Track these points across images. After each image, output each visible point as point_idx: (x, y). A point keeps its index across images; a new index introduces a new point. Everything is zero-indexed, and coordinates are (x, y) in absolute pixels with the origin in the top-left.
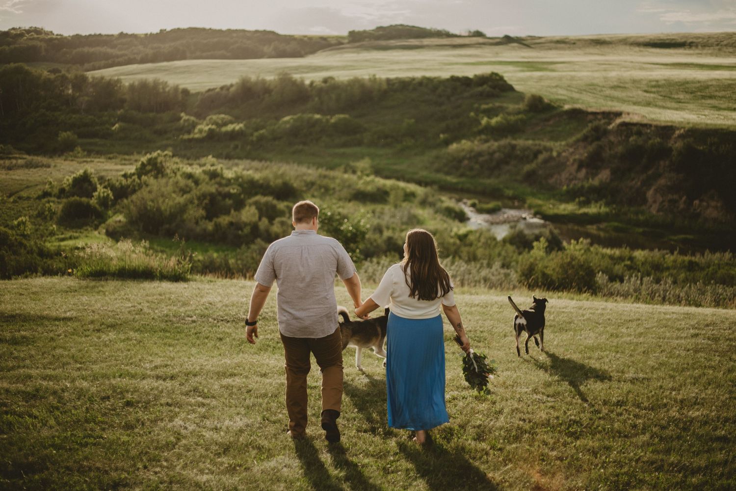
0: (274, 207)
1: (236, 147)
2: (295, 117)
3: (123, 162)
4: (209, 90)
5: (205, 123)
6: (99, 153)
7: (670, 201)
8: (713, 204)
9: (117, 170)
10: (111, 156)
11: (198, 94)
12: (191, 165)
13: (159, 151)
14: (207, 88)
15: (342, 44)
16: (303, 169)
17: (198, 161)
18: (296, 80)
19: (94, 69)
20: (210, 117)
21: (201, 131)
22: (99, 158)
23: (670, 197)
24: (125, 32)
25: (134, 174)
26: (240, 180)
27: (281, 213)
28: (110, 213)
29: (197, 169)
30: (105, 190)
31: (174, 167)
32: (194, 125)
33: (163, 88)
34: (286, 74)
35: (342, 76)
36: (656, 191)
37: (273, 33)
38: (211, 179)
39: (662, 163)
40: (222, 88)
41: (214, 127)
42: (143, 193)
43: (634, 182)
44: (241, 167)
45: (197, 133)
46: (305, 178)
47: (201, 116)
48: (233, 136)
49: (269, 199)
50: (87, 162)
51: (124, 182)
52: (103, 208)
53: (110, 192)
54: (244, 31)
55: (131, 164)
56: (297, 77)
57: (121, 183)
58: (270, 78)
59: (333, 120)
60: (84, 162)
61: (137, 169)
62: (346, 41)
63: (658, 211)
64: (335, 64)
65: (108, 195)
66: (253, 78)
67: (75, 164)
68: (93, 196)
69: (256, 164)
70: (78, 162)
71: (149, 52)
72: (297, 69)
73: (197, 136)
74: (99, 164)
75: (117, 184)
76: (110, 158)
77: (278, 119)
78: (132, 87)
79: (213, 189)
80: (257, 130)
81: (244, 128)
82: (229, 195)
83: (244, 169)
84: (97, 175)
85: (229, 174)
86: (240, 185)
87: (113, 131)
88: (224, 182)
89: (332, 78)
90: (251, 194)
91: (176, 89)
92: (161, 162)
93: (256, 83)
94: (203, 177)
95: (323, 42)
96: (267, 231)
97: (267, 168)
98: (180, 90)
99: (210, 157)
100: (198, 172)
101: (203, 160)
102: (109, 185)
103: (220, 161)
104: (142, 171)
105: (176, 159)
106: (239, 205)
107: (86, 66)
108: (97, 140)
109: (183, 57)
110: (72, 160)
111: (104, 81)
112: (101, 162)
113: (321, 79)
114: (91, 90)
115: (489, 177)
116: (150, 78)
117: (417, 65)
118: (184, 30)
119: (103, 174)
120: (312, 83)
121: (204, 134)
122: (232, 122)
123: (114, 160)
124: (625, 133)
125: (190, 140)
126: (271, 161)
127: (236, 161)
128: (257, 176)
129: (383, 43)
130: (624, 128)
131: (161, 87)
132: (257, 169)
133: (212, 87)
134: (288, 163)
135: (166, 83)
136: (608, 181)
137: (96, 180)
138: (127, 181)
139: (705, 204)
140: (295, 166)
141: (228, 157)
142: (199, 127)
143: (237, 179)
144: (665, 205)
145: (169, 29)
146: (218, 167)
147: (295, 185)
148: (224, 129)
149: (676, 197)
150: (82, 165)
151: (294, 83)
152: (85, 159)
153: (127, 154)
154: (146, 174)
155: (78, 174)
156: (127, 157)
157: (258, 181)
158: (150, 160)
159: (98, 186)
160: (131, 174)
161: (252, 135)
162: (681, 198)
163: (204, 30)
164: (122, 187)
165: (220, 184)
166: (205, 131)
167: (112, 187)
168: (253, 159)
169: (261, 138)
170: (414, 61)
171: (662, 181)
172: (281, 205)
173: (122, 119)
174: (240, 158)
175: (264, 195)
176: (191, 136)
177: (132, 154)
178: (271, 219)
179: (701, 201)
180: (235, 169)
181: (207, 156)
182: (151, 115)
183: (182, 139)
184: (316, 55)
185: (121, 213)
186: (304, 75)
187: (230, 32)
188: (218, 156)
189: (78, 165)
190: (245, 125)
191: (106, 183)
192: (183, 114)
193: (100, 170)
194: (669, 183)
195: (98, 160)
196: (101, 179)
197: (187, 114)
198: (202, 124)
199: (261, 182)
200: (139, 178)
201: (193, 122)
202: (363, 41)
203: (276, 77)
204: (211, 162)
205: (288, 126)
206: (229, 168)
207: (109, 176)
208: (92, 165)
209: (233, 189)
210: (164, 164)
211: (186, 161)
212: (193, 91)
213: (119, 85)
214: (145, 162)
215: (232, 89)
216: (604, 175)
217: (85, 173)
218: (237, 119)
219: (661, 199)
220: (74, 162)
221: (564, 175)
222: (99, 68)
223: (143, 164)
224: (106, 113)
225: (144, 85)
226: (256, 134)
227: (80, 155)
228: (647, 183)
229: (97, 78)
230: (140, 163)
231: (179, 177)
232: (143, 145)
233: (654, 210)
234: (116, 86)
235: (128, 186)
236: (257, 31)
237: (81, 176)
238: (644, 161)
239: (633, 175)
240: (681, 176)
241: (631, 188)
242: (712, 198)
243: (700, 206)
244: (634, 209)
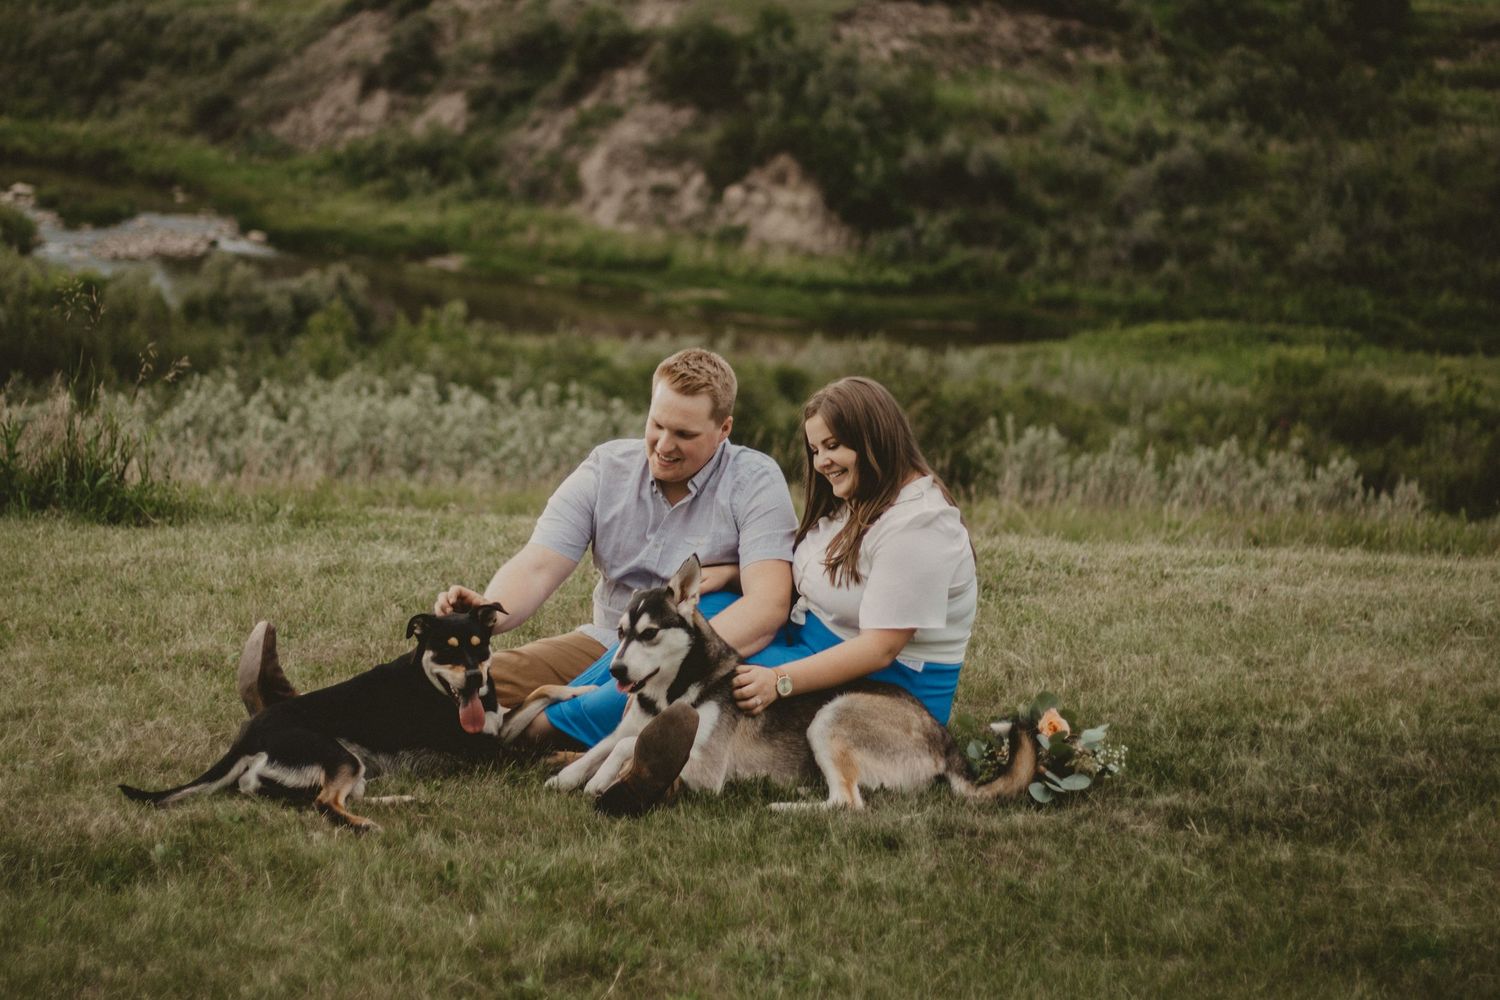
7: (654, 190)
8: (784, 196)
23: (655, 177)
36: (613, 160)
39: (622, 76)
43: (539, 134)
63: (624, 217)
115: (83, 115)
136: (459, 128)
139: (759, 198)
144: (638, 203)
162: (686, 180)
171: (629, 131)
194: (649, 138)
216: (448, 110)
219: (627, 186)
221: (321, 114)
228: (582, 135)
233: (606, 217)
238: (569, 71)
239: (536, 113)
240: (686, 116)
241: (532, 150)
242: (781, 179)
243: (744, 204)
244: (549, 211)
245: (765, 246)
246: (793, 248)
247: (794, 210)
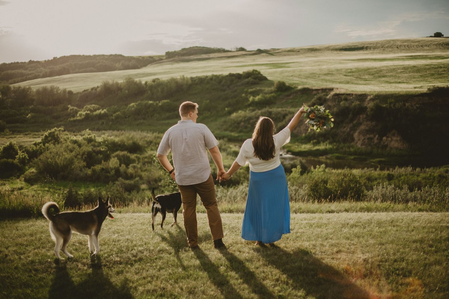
0: (128, 158)
1: (103, 123)
2: (137, 103)
3: (35, 136)
4: (85, 91)
5: (83, 110)
6: (20, 132)
7: (368, 139)
8: (395, 138)
9: (31, 142)
10: (27, 133)
11: (78, 93)
12: (75, 135)
13: (56, 128)
14: (83, 90)
15: (162, 60)
16: (145, 134)
17: (80, 133)
18: (136, 82)
19: (15, 83)
20: (86, 106)
21: (81, 115)
22: (20, 135)
23: (368, 136)
24: (32, 60)
25: (40, 143)
26: (106, 142)
27: (133, 161)
28: (27, 167)
29: (79, 138)
30: (23, 153)
31: (65, 137)
32: (76, 112)
33: (57, 91)
34: (130, 78)
35: (164, 78)
36: (360, 133)
37: (121, 56)
38: (88, 143)
39: (361, 116)
40: (92, 89)
41: (89, 112)
42: (47, 154)
43: (345, 129)
44: (106, 135)
45: (78, 117)
46: (146, 139)
47: (80, 107)
48: (100, 117)
49: (125, 153)
50: (12, 137)
51: (35, 148)
52: (22, 165)
53: (26, 154)
54: (103, 55)
55: (39, 137)
56: (137, 80)
57: (33, 149)
58: (120, 81)
59: (160, 104)
60: (10, 137)
61: (42, 140)
62: (164, 58)
63: (362, 145)
64: (159, 71)
65: (25, 156)
66: (111, 82)
67: (5, 139)
68: (16, 158)
69: (115, 132)
70: (7, 138)
71: (47, 70)
72: (137, 75)
73: (78, 118)
74: (20, 138)
75: (31, 149)
76: (26, 135)
77: (126, 105)
78: (38, 92)
79: (90, 149)
80: (115, 112)
81: (107, 112)
82: (100, 152)
83: (108, 136)
84: (18, 145)
85: (99, 139)
86: (107, 146)
87: (27, 118)
88: (96, 144)
89: (158, 79)
90: (114, 151)
91: (65, 91)
92: (57, 135)
93: (113, 85)
94: (84, 142)
95: (151, 59)
96: (125, 172)
97: (122, 135)
98: (67, 92)
99: (87, 130)
100: (80, 139)
101: (83, 132)
102: (25, 150)
103: (94, 132)
104: (46, 140)
105: (66, 132)
106: (107, 158)
107: (10, 81)
108: (18, 124)
109: (68, 73)
110: (3, 137)
111: (20, 89)
112: (20, 137)
113: (151, 80)
114: (13, 95)
116: (48, 86)
117: (208, 69)
118: (68, 57)
119: (22, 144)
120: (146, 83)
121: (83, 117)
122: (99, 109)
123: (28, 136)
124: (337, 100)
125: (74, 121)
126: (125, 131)
127: (103, 131)
128: (117, 140)
129: (186, 58)
130: (336, 97)
131: (55, 90)
132: (116, 136)
133: (86, 89)
134: (135, 131)
135: (58, 88)
136: (329, 129)
137: (18, 148)
138: (36, 147)
139: (390, 139)
140: (140, 132)
141: (99, 130)
142: (80, 113)
143: (104, 142)
144: (365, 141)
145: (58, 57)
146: (93, 136)
147: (140, 144)
148: (95, 113)
149: (372, 136)
150: (9, 140)
151: (135, 83)
152: (11, 136)
153: (37, 132)
154: (48, 143)
155: (6, 145)
156: (36, 133)
157: (117, 142)
158: (50, 134)
159: (19, 151)
160: (39, 142)
161: (112, 115)
162: (375, 137)
163: (80, 56)
164: (34, 151)
165: (94, 146)
166: (83, 115)
167: (28, 152)
168: (114, 130)
169: (118, 117)
170: (205, 67)
171: (363, 127)
172: (133, 156)
173: (32, 111)
174: (106, 130)
175: (122, 151)
176: (75, 119)
177: (40, 131)
178: (127, 165)
179: (387, 137)
180: (103, 136)
181: (86, 129)
182: (50, 107)
183: (69, 120)
184: (147, 67)
185: (34, 167)
186: (141, 79)
187: (95, 56)
188: (92, 129)
189: (6, 140)
190: (107, 110)
191: (24, 149)
192: (69, 106)
193: (20, 142)
194: (367, 128)
195: (19, 136)
196: (21, 147)
197: (72, 106)
198: (81, 110)
199: (119, 143)
200: (44, 145)
201: (76, 110)
202: (175, 57)
203: (125, 81)
204: (88, 133)
205: (133, 109)
206: (99, 136)
207: (26, 145)
208: (15, 139)
209: (103, 148)
210: (59, 135)
211: (72, 134)
212: (75, 92)
213: (30, 91)
214: (47, 135)
215: (98, 89)
217: (11, 144)
218: (103, 107)
219: (363, 138)
220: (4, 138)
221: (303, 127)
222: (18, 82)
223: (46, 136)
224: (23, 108)
225: (45, 90)
226: (114, 115)
227: (8, 134)
228: (354, 129)
229: (16, 88)
230: (44, 136)
231: (69, 143)
232: (46, 125)
233: (359, 145)
234: (28, 91)
235: (37, 151)
236: (111, 55)
237: (8, 146)
238: (350, 116)
239: (344, 125)
240: (374, 123)
241: (344, 132)
242: (394, 135)
243: (387, 140)
244: (347, 145)
245: (391, 148)
246: (397, 148)
247: (397, 141)
